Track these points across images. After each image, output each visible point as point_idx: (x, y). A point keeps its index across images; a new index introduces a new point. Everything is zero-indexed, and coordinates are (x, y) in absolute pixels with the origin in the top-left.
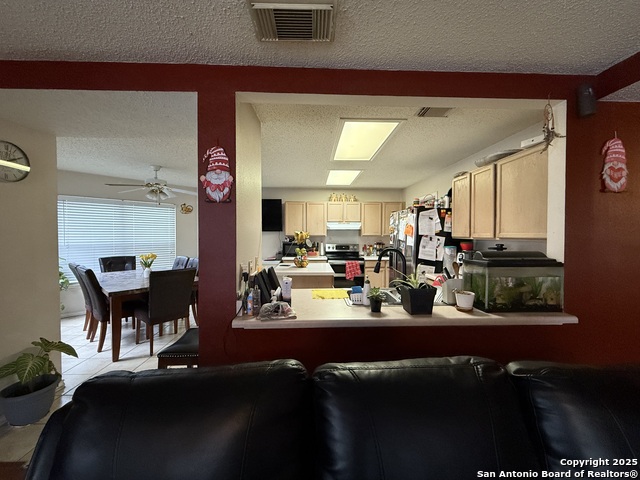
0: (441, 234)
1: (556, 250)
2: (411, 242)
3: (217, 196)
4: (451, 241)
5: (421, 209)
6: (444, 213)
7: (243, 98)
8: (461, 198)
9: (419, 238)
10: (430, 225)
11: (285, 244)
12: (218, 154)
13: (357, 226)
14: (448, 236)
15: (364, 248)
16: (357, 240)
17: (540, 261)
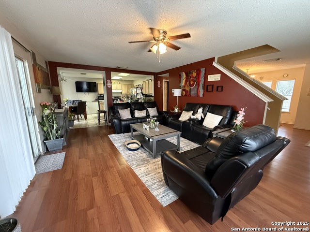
0: (141, 93)
1: (153, 95)
2: (135, 95)
3: (109, 87)
5: (137, 88)
6: (142, 89)
7: (112, 72)
8: (144, 86)
9: (137, 94)
10: (139, 91)
11: (99, 97)
12: (109, 81)
13: (121, 91)
14: (142, 93)
15: (123, 97)
16: (120, 95)
17: (152, 96)
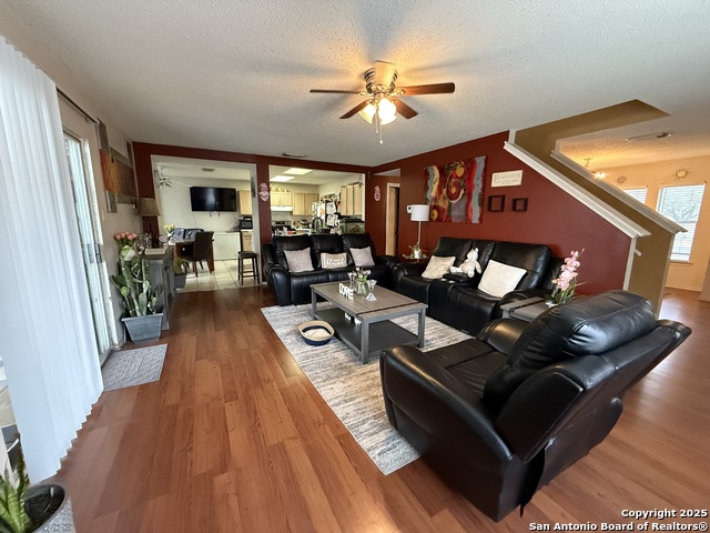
0: (336, 213)
1: (363, 219)
2: (323, 217)
3: (264, 200)
4: (340, 217)
5: (327, 202)
6: (337, 204)
7: (271, 167)
8: (344, 197)
9: (327, 215)
10: (331, 210)
11: (241, 221)
12: (264, 185)
14: (339, 214)
15: (294, 224)
